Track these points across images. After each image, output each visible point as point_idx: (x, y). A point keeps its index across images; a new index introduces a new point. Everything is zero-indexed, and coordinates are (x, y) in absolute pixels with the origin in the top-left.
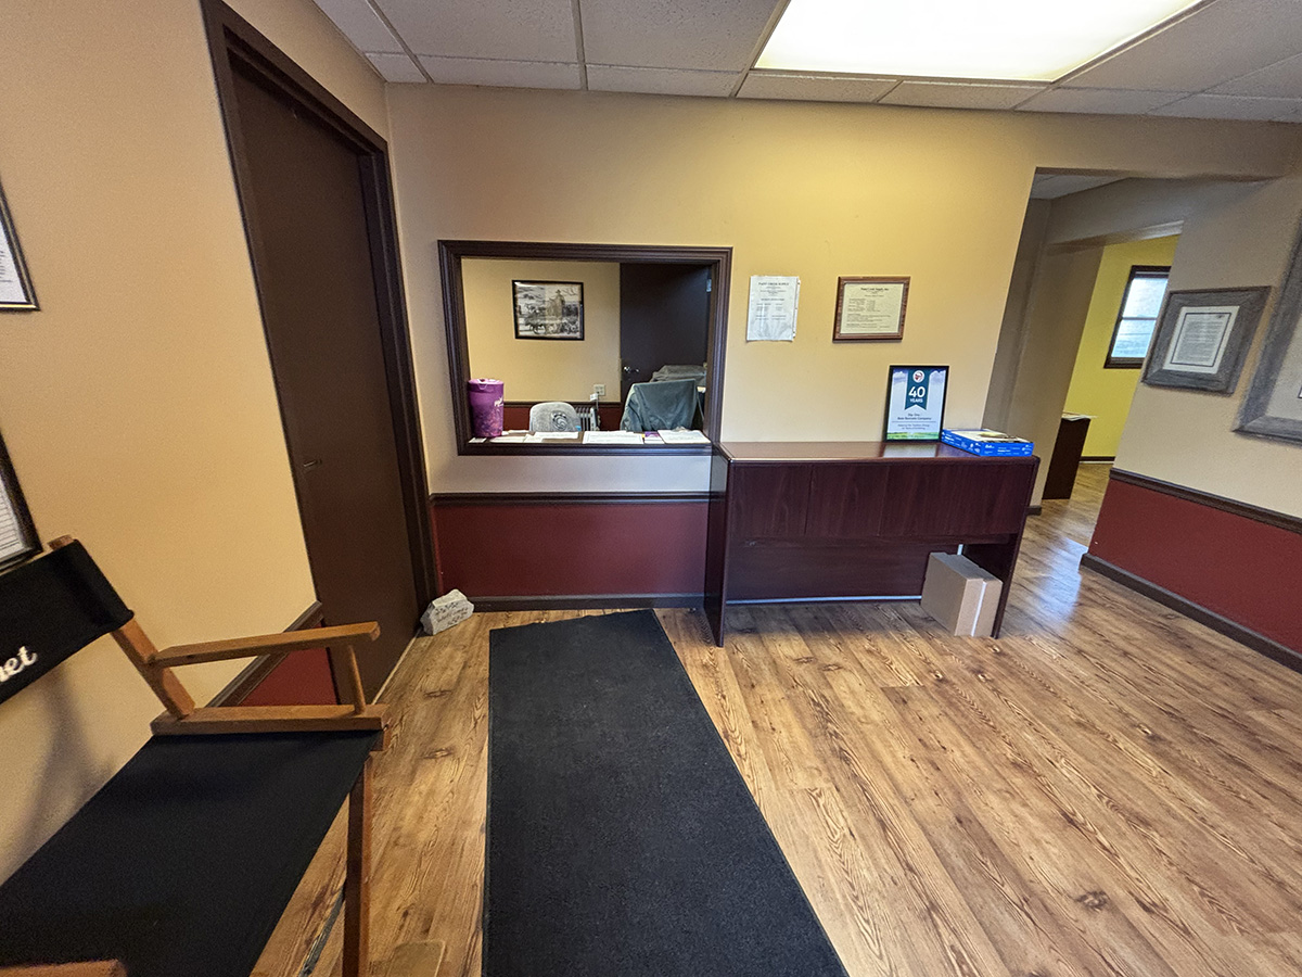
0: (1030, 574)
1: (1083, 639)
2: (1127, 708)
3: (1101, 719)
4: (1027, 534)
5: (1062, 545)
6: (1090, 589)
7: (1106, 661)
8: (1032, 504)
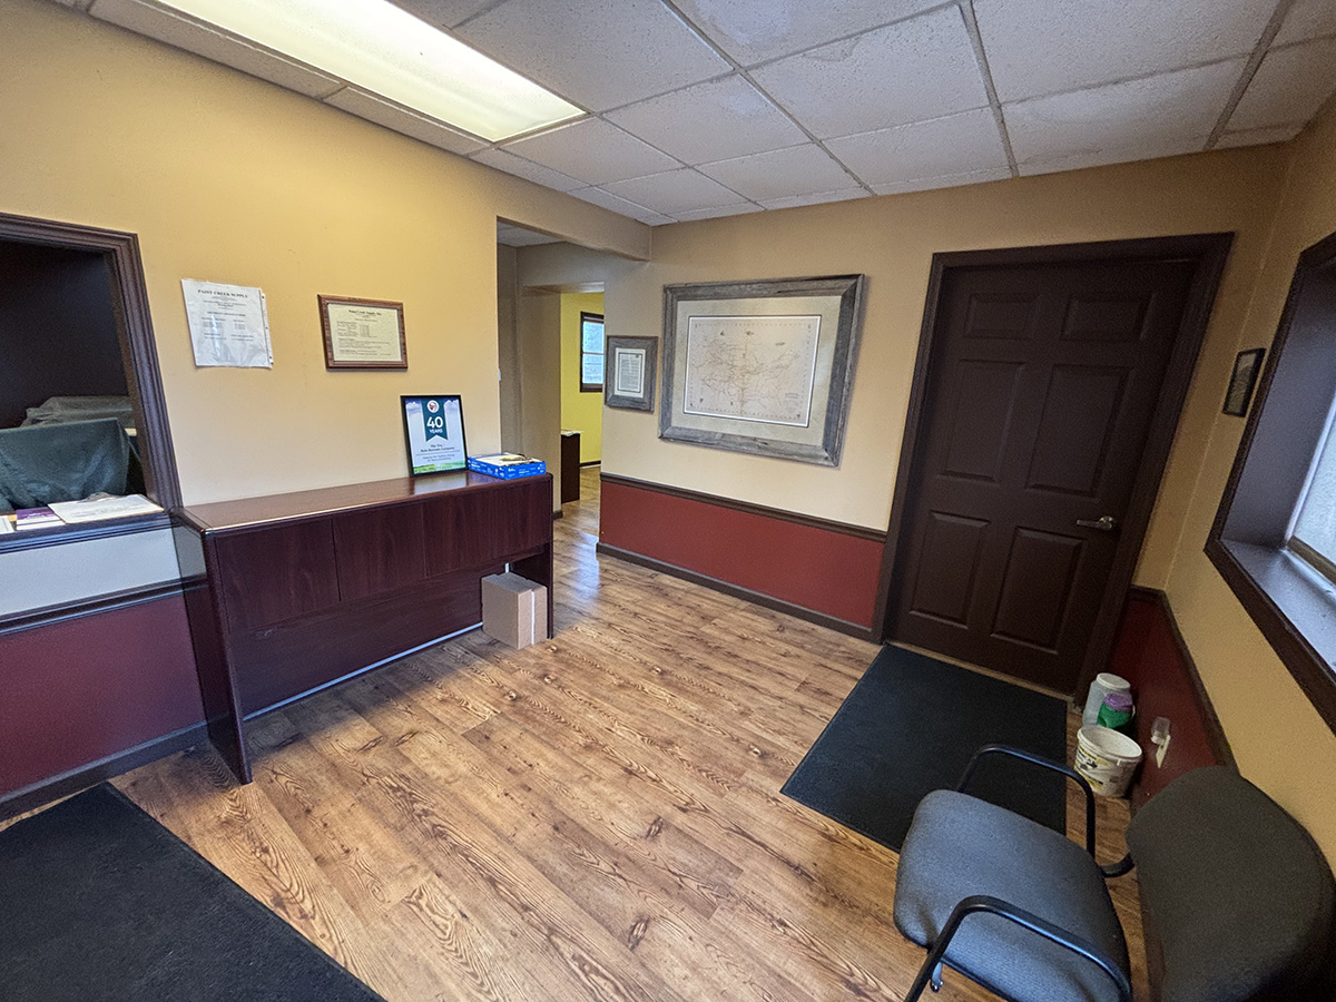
0: (565, 571)
1: (609, 614)
2: (645, 658)
3: (631, 674)
4: (556, 536)
5: (583, 540)
6: (606, 570)
7: (626, 625)
8: (554, 510)
